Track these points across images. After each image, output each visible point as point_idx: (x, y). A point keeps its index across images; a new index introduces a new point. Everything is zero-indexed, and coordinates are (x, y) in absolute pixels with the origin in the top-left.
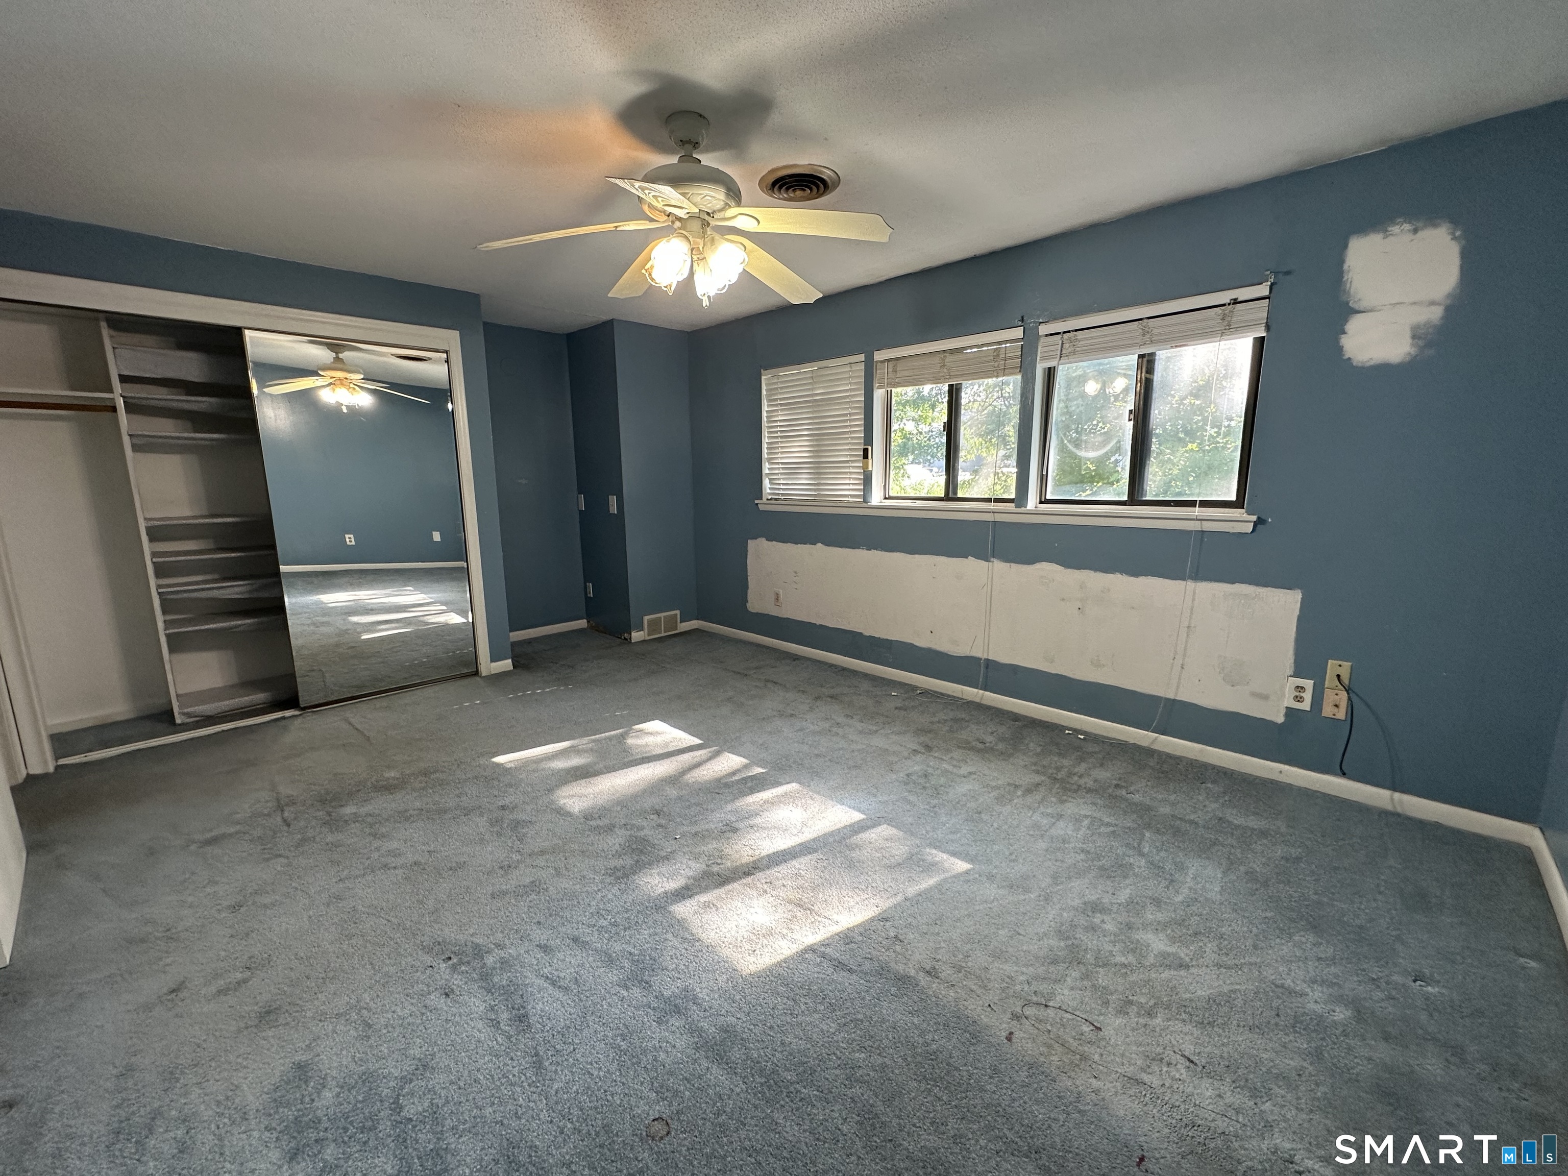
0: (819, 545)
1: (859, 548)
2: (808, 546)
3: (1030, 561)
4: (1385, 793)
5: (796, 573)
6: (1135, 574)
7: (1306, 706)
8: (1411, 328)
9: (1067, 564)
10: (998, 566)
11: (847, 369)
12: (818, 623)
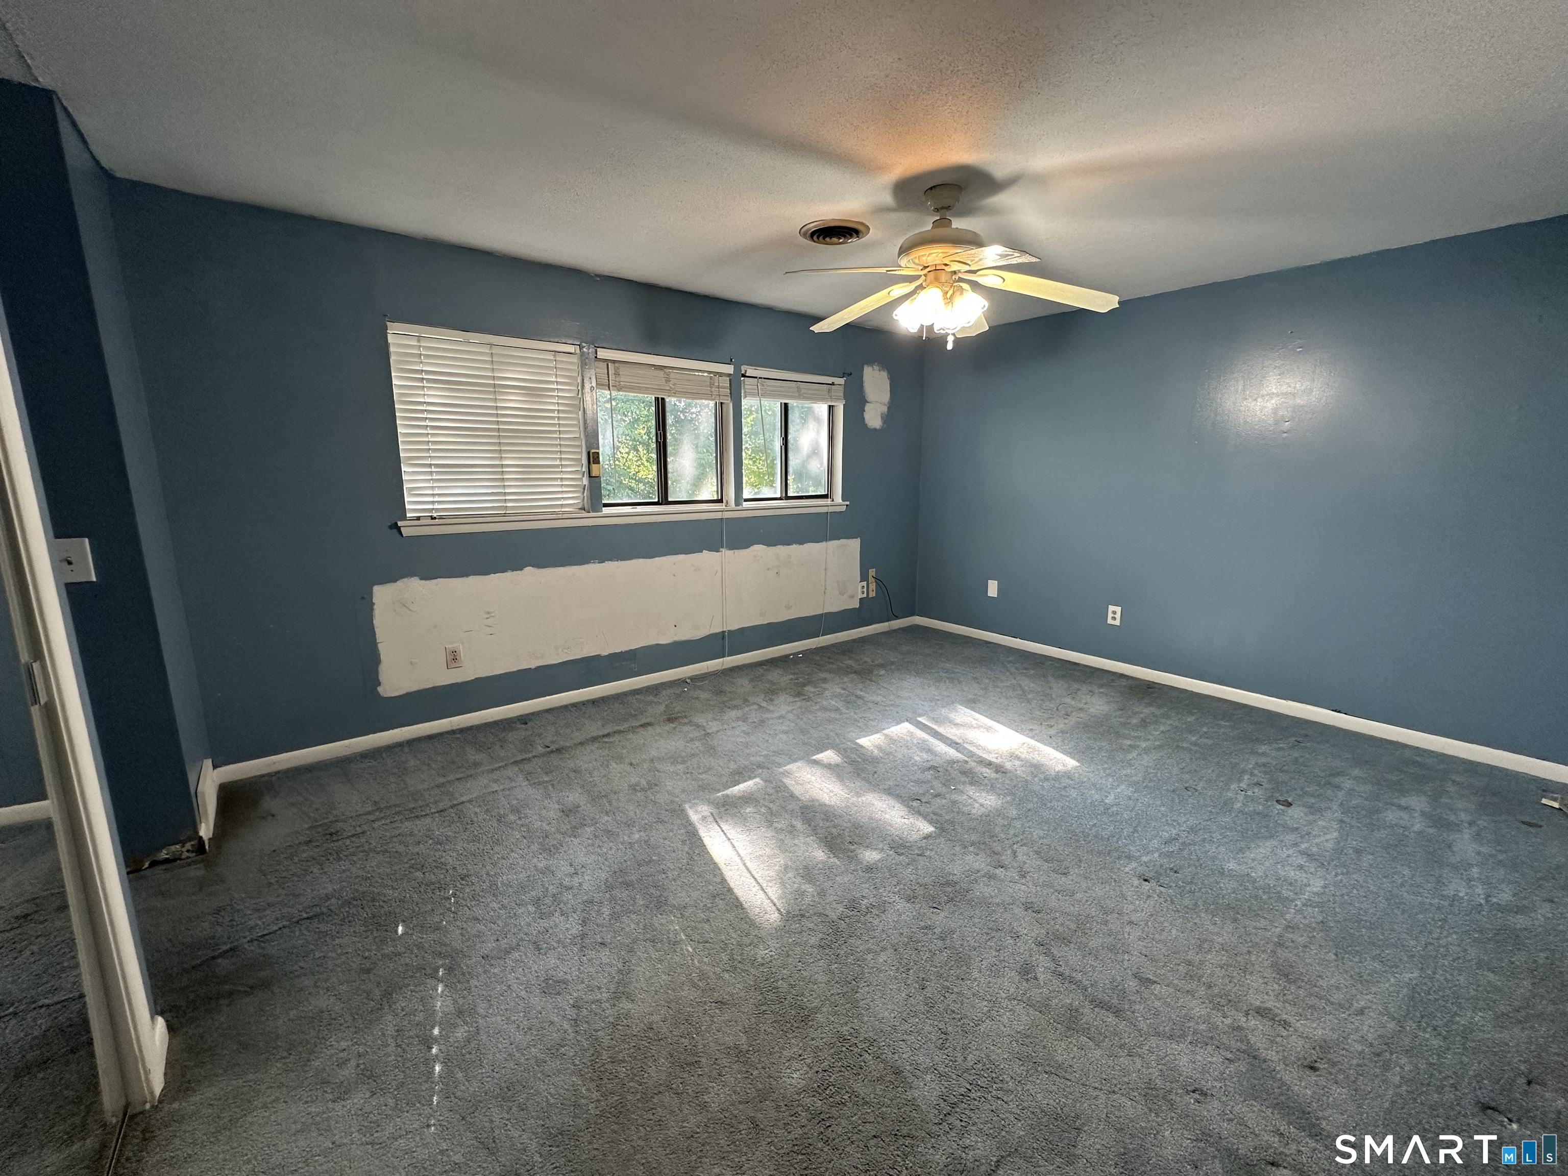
0: (529, 569)
1: (588, 563)
2: (509, 575)
3: (747, 546)
4: (886, 624)
5: (488, 613)
6: (802, 543)
7: (865, 595)
8: (882, 414)
9: (770, 543)
10: (726, 553)
11: (550, 356)
12: (533, 667)
